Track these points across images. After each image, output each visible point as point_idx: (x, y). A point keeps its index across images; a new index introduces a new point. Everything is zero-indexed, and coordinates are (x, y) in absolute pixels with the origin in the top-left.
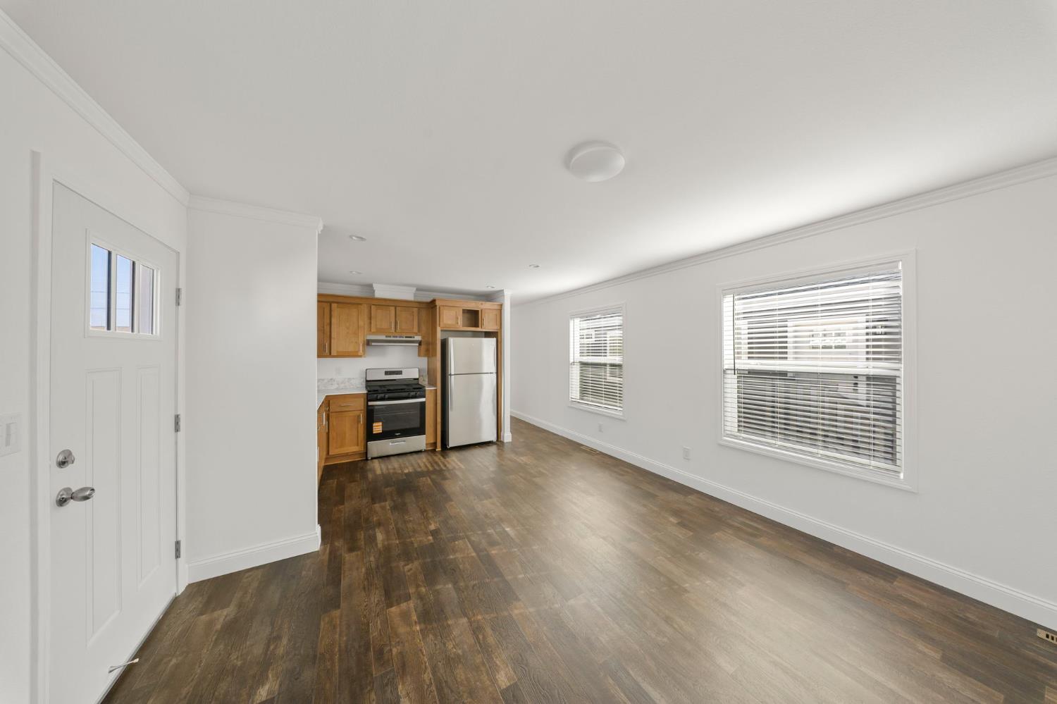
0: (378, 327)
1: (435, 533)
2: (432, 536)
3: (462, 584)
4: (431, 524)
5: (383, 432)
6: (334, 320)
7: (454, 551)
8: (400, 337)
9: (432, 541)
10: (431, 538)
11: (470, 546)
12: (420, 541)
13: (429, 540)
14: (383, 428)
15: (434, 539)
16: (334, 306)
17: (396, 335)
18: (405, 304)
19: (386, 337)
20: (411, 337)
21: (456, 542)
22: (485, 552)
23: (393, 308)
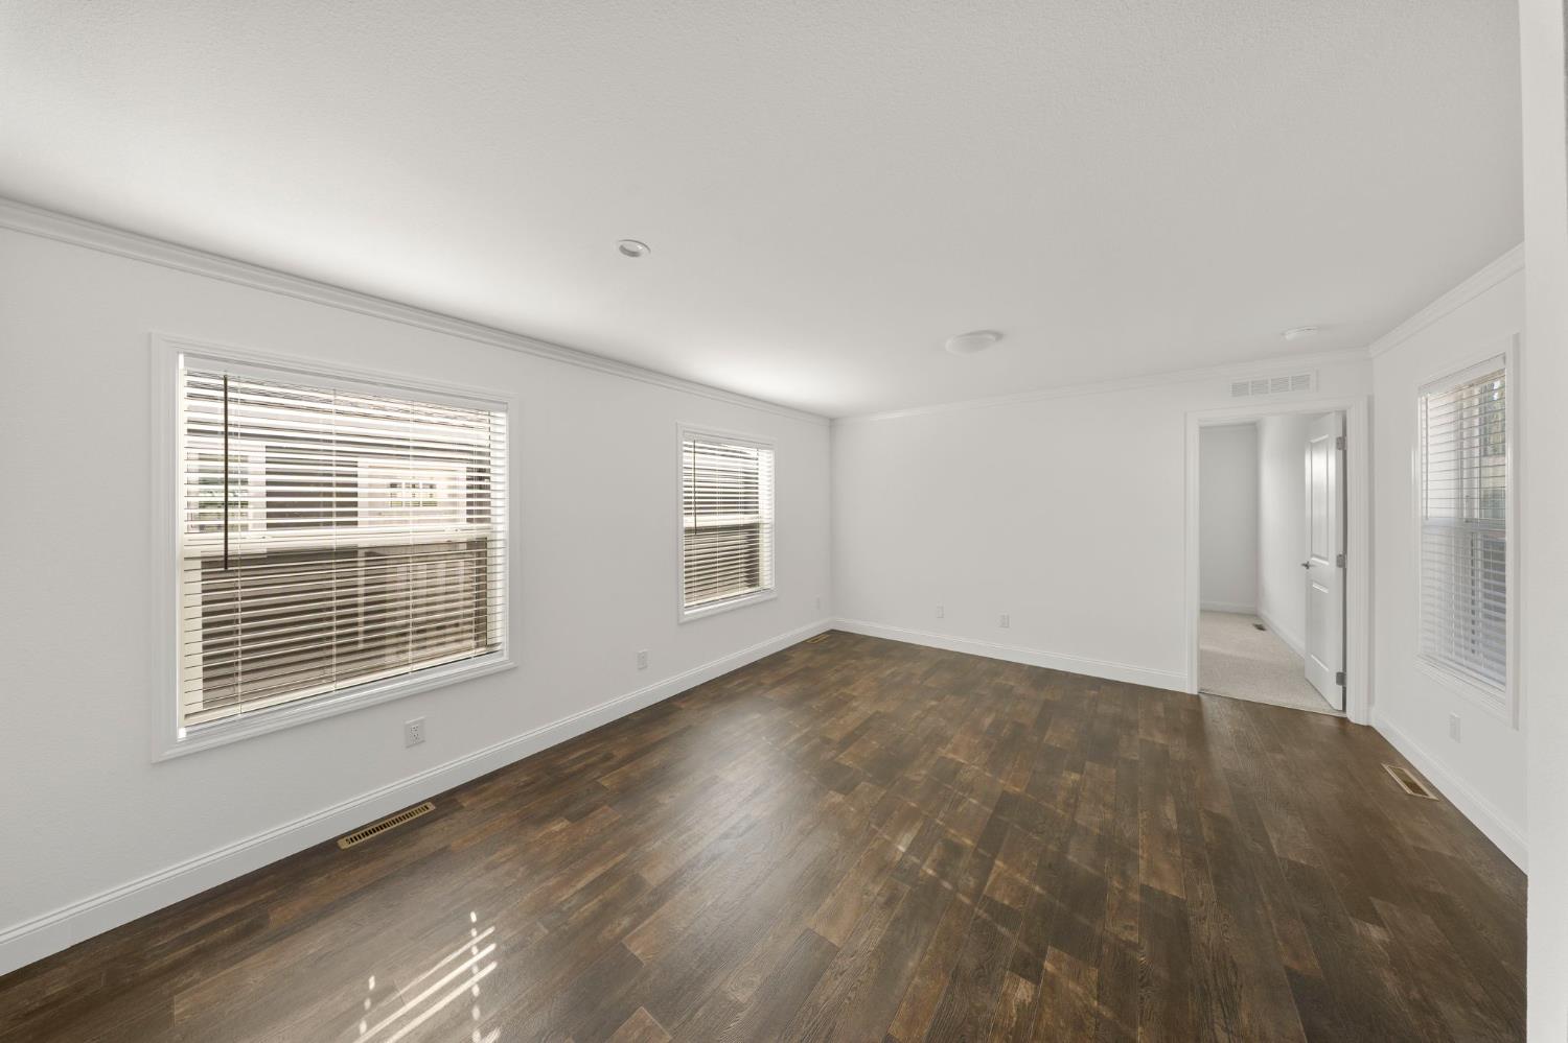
1: (1028, 967)
2: (1042, 967)
3: (1052, 847)
4: (1021, 1006)
7: (1025, 892)
9: (1051, 951)
10: (1048, 966)
11: (992, 878)
12: (1077, 977)
13: (1056, 960)
15: (1042, 954)
21: (1006, 902)
22: (981, 851)
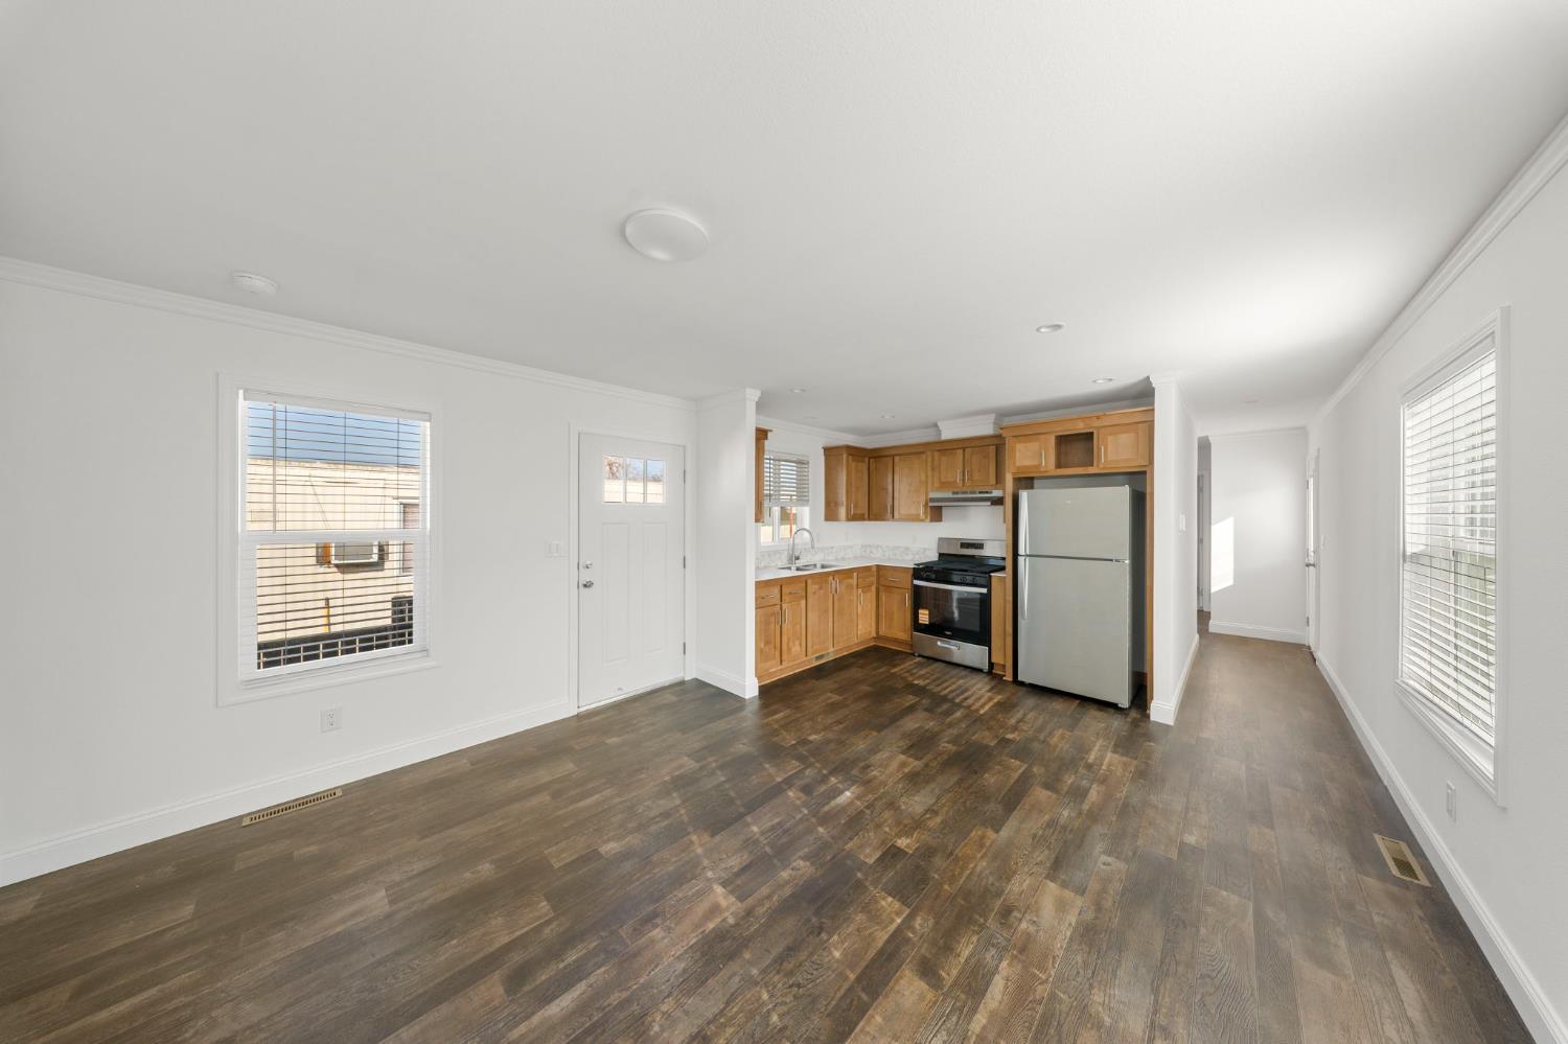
0: (943, 480)
5: (931, 623)
6: (896, 478)
8: (972, 493)
14: (930, 618)
16: (897, 459)
17: (964, 489)
18: (977, 443)
19: (954, 493)
20: (987, 492)
23: (961, 451)
